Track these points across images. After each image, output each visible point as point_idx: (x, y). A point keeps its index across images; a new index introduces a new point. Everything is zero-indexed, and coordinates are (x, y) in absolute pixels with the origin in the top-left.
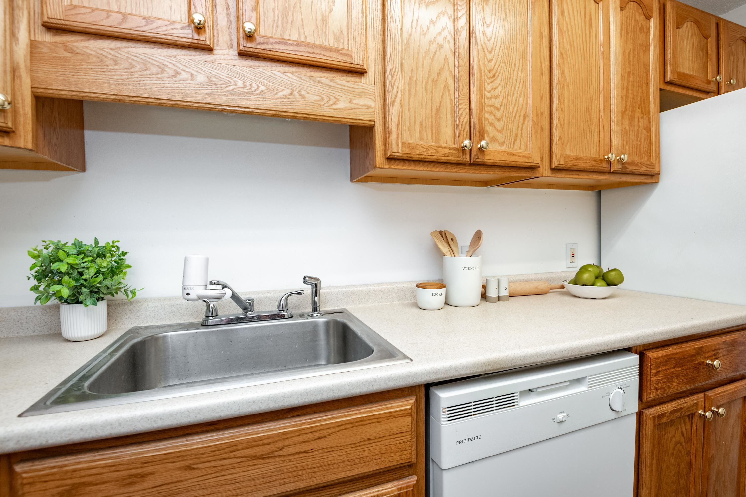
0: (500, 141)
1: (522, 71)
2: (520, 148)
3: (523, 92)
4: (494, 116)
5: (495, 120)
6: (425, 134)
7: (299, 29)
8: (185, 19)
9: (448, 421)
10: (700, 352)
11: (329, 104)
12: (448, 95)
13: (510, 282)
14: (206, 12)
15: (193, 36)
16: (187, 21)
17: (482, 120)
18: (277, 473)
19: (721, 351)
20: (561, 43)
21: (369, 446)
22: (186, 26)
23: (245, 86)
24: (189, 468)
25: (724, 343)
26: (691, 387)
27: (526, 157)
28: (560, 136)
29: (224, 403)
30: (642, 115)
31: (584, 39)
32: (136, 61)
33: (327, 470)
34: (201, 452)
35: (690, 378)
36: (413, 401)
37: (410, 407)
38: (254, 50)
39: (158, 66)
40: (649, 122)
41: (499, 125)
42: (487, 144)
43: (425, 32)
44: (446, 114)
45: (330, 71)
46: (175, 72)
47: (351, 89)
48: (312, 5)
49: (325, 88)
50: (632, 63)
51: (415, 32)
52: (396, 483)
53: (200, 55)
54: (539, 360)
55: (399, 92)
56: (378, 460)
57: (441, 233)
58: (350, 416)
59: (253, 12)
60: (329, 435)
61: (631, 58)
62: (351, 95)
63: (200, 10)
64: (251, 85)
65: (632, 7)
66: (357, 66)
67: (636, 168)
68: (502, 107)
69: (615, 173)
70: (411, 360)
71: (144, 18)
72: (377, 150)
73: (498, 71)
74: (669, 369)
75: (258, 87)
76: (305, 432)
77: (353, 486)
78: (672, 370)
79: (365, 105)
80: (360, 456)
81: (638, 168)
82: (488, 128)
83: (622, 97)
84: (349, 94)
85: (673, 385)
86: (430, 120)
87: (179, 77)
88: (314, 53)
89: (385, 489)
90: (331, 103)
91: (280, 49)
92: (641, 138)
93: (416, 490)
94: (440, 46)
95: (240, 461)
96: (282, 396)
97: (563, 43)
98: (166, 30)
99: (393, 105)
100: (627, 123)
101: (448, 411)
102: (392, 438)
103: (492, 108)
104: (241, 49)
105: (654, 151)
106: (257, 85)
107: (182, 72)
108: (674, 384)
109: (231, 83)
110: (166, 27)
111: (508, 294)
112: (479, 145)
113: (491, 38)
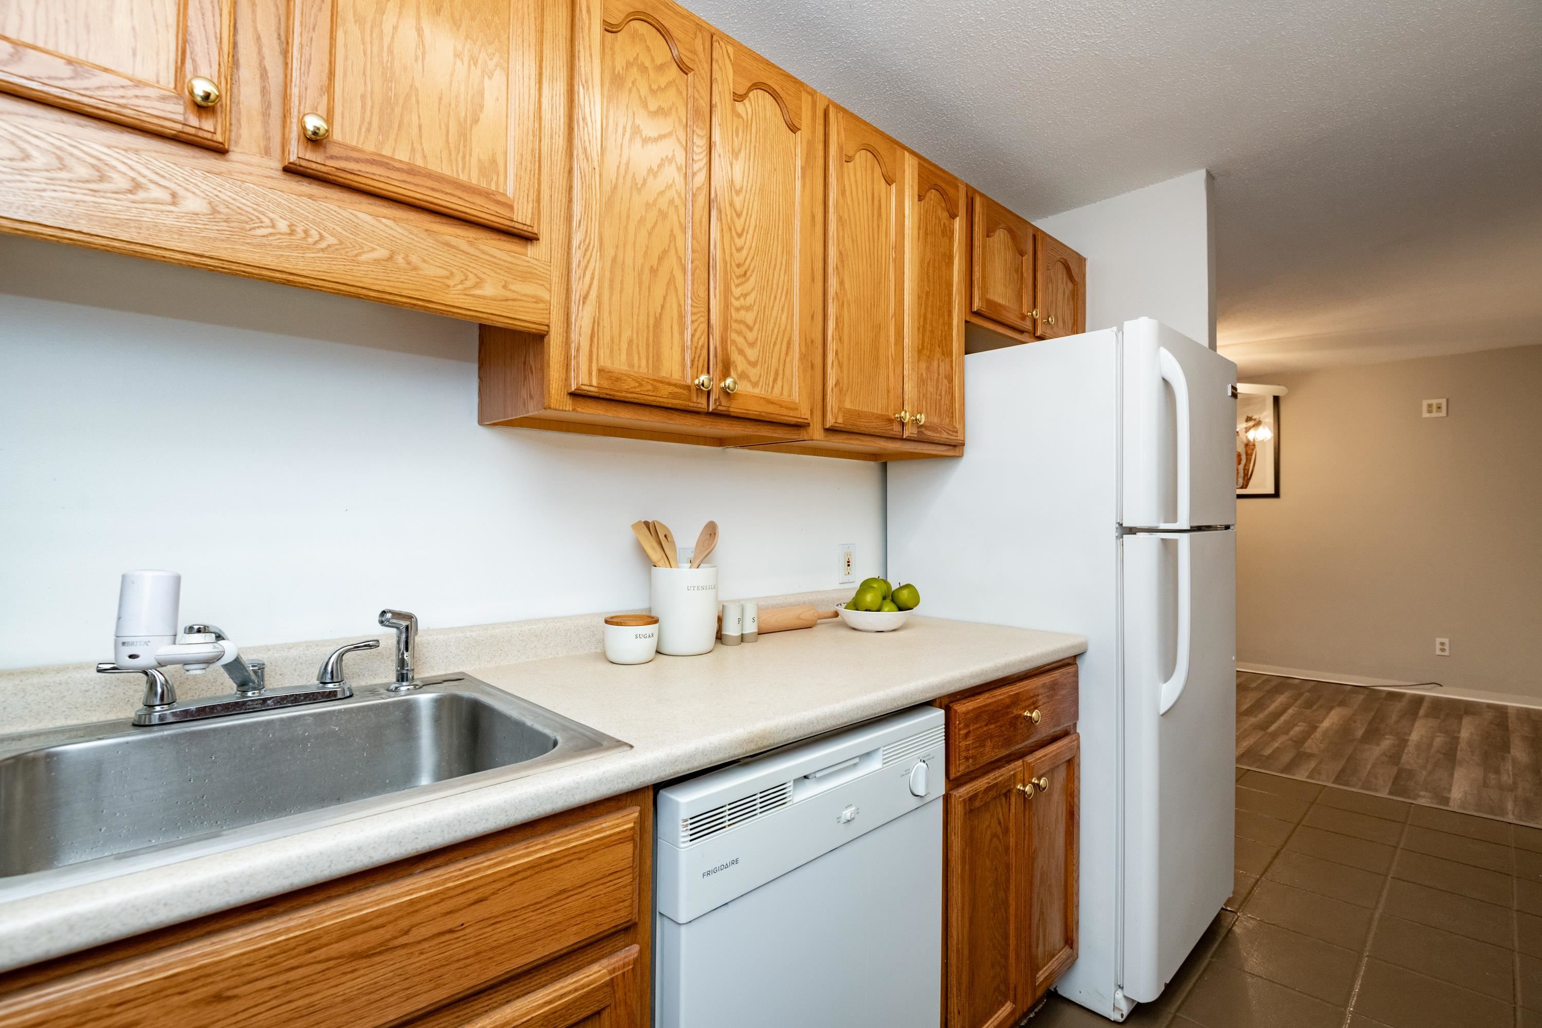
0: (754, 379)
1: (785, 272)
2: (782, 393)
3: (786, 305)
4: (745, 338)
5: (746, 345)
6: (636, 358)
7: (412, 143)
8: (168, 79)
9: (691, 841)
10: (1016, 700)
11: (465, 286)
12: (674, 297)
13: (760, 609)
14: (219, 77)
15: (185, 119)
16: (172, 85)
17: (726, 342)
18: (396, 980)
19: (1040, 697)
20: (841, 238)
21: (563, 903)
22: (172, 97)
23: (292, 232)
24: (219, 998)
25: (1044, 685)
26: (1007, 753)
27: (791, 409)
28: (838, 380)
29: (300, 858)
30: (943, 358)
31: (871, 236)
32: (37, 146)
33: (490, 958)
34: (245, 962)
35: (1006, 739)
36: (637, 814)
37: (631, 825)
38: (319, 167)
39: (93, 166)
40: (952, 368)
41: (752, 354)
42: (735, 383)
43: (639, 186)
44: (672, 327)
45: (470, 227)
46: (133, 184)
47: (507, 265)
48: (440, 103)
49: (459, 256)
50: (931, 279)
51: (624, 183)
52: (605, 962)
53: (194, 157)
54: (819, 728)
55: (596, 282)
56: (579, 926)
57: (647, 524)
58: (532, 855)
59: (321, 95)
60: (493, 894)
61: (931, 272)
62: (506, 274)
63: (204, 70)
64: (306, 232)
65: (933, 197)
66: (521, 226)
67: (935, 435)
68: (757, 326)
69: (908, 440)
70: (631, 747)
71: (70, 62)
72: (551, 378)
73: (752, 267)
74: (981, 727)
75: (322, 238)
76: (452, 893)
77: (530, 982)
78: (985, 729)
79: (533, 297)
80: (547, 924)
81: (938, 435)
82: (735, 357)
83: (919, 329)
84: (502, 272)
85: (986, 751)
86: (645, 335)
87: (141, 195)
88: (442, 192)
89: (588, 976)
90: (468, 284)
91: (374, 174)
92: (941, 390)
93: (638, 968)
94: (663, 215)
95: (324, 968)
96: (414, 832)
97: (843, 237)
98: (123, 97)
99: (584, 303)
100: (924, 367)
101: (691, 824)
102: (602, 884)
103: (741, 325)
104: (291, 160)
105: (957, 411)
106: (320, 234)
107: (152, 186)
108: (988, 749)
109: (262, 222)
110: (122, 90)
111: (757, 631)
112: (722, 385)
113: (742, 213)
